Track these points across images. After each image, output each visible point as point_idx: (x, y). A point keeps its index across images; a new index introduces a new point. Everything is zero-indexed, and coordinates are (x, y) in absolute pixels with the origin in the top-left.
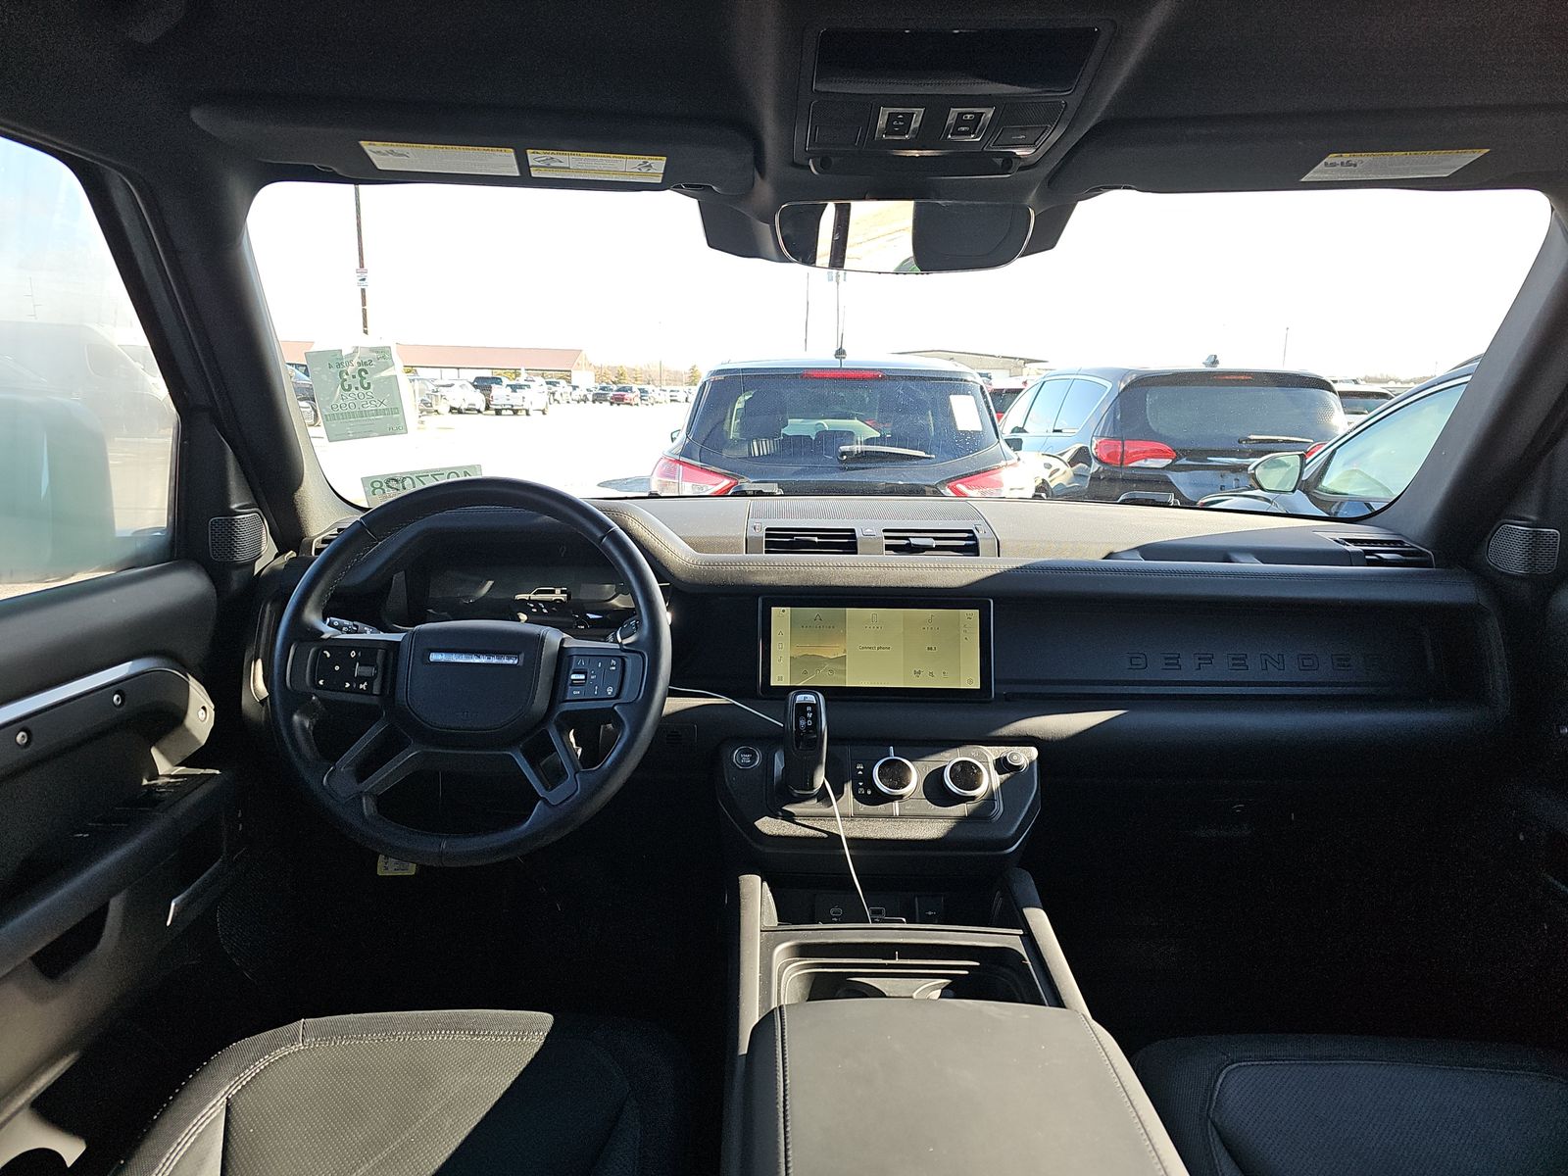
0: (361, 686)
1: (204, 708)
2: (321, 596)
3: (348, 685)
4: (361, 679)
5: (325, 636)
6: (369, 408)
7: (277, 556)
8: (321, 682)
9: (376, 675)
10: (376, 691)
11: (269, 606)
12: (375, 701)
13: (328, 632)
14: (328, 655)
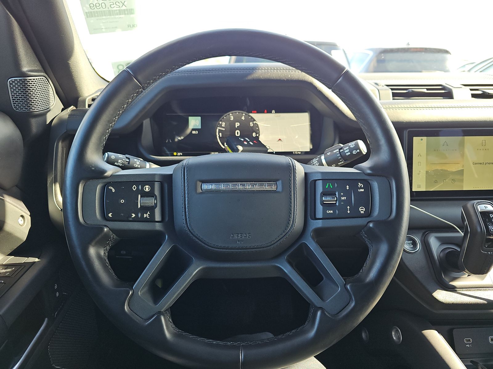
0: (145, 216)
1: (22, 216)
2: (100, 139)
3: (134, 215)
4: (145, 209)
5: (108, 173)
6: (115, 9)
7: (63, 110)
8: (110, 215)
9: (156, 204)
10: (158, 217)
11: (60, 144)
12: (158, 227)
13: (110, 170)
14: (113, 190)
